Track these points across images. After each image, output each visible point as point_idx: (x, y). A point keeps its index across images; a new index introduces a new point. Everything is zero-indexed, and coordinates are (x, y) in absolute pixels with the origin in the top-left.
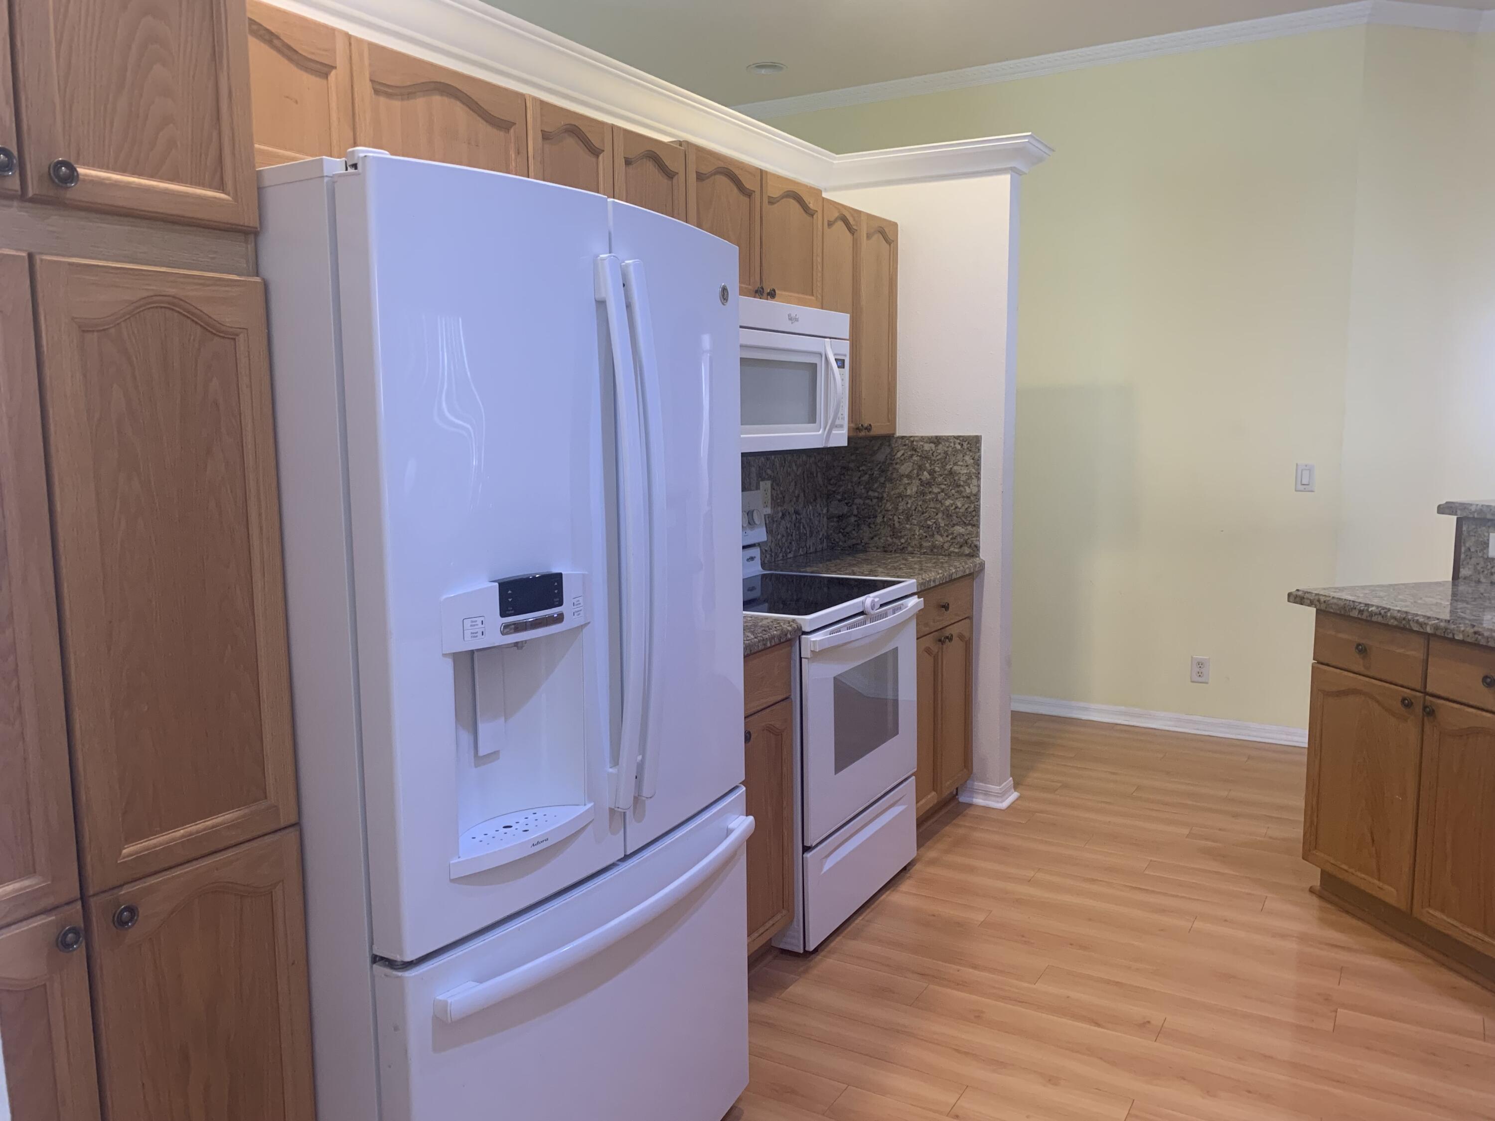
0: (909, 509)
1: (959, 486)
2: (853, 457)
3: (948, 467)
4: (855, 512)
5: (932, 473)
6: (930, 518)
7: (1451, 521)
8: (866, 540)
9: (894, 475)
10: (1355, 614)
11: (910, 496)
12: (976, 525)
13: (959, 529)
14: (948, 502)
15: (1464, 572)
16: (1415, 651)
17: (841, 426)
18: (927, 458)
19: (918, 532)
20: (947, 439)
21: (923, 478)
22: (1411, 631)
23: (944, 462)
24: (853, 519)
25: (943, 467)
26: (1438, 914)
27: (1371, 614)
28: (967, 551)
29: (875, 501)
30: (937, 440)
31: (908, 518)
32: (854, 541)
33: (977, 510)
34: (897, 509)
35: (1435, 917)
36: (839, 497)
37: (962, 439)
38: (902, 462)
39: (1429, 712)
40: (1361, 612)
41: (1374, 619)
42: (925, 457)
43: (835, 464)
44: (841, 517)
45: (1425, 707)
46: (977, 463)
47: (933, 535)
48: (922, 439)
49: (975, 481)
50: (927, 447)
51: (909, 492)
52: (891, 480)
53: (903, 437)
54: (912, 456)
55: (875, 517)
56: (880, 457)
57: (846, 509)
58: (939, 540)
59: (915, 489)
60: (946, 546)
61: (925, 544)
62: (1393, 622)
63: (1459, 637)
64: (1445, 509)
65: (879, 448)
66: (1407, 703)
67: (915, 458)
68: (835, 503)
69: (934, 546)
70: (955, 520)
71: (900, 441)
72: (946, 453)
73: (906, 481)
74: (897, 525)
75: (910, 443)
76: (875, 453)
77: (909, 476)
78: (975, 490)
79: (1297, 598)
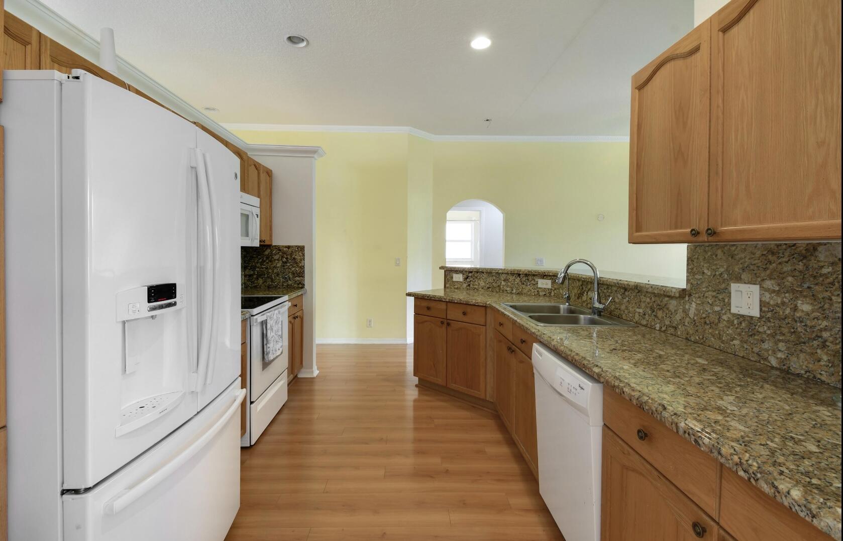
0: (278, 272)
1: (297, 263)
2: (255, 253)
3: (293, 256)
4: (256, 273)
5: (287, 258)
6: (286, 275)
7: (443, 271)
8: (261, 284)
9: (272, 259)
10: (426, 298)
11: (279, 267)
12: (304, 277)
13: (297, 278)
14: (293, 269)
15: (447, 286)
16: (443, 306)
17: (257, 239)
18: (285, 253)
19: (281, 279)
20: (292, 247)
21: (284, 260)
22: (443, 301)
23: (291, 254)
24: (255, 276)
25: (291, 256)
26: (454, 385)
27: (431, 298)
28: (300, 286)
29: (264, 269)
30: (289, 247)
31: (278, 275)
32: (256, 285)
33: (304, 272)
34: (273, 272)
35: (453, 386)
36: (249, 268)
37: (298, 247)
38: (275, 255)
39: (448, 324)
40: (428, 297)
41: (432, 299)
42: (284, 253)
43: (248, 255)
44: (250, 276)
45: (447, 323)
46: (304, 255)
47: (288, 281)
48: (283, 246)
49: (303, 262)
50: (285, 249)
51: (278, 266)
52: (271, 261)
53: (275, 246)
54: (279, 252)
55: (265, 275)
56: (267, 253)
57: (252, 272)
58: (290, 282)
59: (280, 264)
60: (293, 285)
61: (284, 284)
62: (437, 299)
63: (456, 302)
64: (441, 268)
65: (266, 250)
66: (442, 323)
67: (280, 253)
68: (247, 270)
69: (288, 285)
70: (296, 275)
71: (274, 247)
72: (292, 252)
73: (277, 261)
74: (273, 278)
75: (278, 248)
76: (264, 251)
77: (278, 260)
78: (303, 265)
79: (409, 295)
